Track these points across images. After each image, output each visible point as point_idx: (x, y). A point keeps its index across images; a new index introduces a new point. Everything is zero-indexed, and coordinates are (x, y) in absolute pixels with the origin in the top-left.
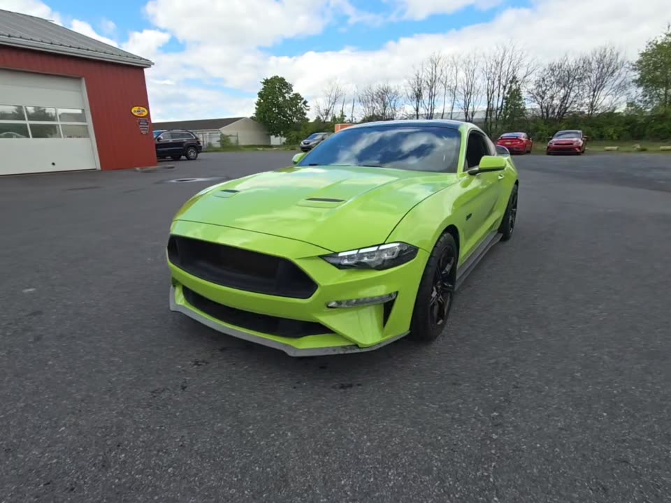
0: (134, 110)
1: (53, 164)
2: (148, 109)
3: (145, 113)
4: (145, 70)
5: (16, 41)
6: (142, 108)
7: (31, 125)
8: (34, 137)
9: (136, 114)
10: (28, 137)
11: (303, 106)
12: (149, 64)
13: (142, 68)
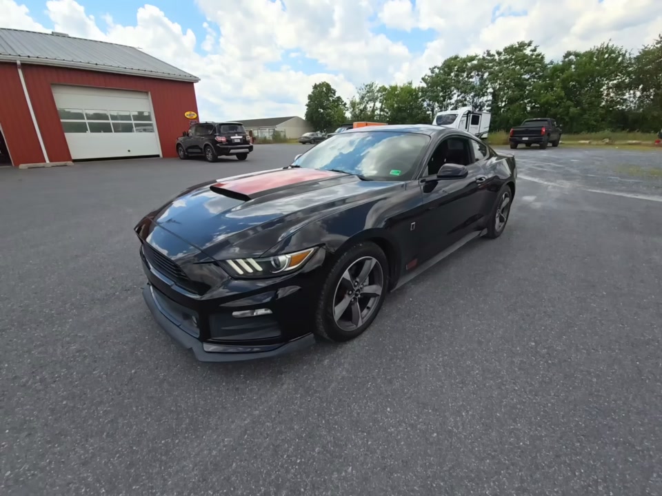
0: (187, 114)
1: (129, 151)
2: (197, 113)
3: (195, 116)
4: (195, 84)
5: (101, 68)
6: (193, 113)
7: (113, 123)
8: (115, 132)
9: (188, 117)
10: (111, 132)
11: (343, 107)
12: (197, 80)
13: (192, 83)
